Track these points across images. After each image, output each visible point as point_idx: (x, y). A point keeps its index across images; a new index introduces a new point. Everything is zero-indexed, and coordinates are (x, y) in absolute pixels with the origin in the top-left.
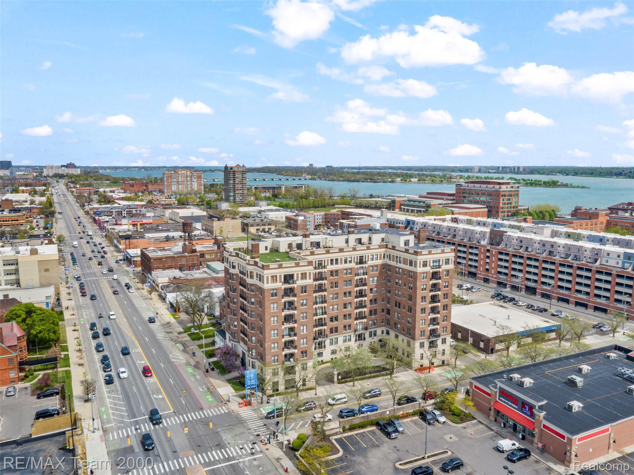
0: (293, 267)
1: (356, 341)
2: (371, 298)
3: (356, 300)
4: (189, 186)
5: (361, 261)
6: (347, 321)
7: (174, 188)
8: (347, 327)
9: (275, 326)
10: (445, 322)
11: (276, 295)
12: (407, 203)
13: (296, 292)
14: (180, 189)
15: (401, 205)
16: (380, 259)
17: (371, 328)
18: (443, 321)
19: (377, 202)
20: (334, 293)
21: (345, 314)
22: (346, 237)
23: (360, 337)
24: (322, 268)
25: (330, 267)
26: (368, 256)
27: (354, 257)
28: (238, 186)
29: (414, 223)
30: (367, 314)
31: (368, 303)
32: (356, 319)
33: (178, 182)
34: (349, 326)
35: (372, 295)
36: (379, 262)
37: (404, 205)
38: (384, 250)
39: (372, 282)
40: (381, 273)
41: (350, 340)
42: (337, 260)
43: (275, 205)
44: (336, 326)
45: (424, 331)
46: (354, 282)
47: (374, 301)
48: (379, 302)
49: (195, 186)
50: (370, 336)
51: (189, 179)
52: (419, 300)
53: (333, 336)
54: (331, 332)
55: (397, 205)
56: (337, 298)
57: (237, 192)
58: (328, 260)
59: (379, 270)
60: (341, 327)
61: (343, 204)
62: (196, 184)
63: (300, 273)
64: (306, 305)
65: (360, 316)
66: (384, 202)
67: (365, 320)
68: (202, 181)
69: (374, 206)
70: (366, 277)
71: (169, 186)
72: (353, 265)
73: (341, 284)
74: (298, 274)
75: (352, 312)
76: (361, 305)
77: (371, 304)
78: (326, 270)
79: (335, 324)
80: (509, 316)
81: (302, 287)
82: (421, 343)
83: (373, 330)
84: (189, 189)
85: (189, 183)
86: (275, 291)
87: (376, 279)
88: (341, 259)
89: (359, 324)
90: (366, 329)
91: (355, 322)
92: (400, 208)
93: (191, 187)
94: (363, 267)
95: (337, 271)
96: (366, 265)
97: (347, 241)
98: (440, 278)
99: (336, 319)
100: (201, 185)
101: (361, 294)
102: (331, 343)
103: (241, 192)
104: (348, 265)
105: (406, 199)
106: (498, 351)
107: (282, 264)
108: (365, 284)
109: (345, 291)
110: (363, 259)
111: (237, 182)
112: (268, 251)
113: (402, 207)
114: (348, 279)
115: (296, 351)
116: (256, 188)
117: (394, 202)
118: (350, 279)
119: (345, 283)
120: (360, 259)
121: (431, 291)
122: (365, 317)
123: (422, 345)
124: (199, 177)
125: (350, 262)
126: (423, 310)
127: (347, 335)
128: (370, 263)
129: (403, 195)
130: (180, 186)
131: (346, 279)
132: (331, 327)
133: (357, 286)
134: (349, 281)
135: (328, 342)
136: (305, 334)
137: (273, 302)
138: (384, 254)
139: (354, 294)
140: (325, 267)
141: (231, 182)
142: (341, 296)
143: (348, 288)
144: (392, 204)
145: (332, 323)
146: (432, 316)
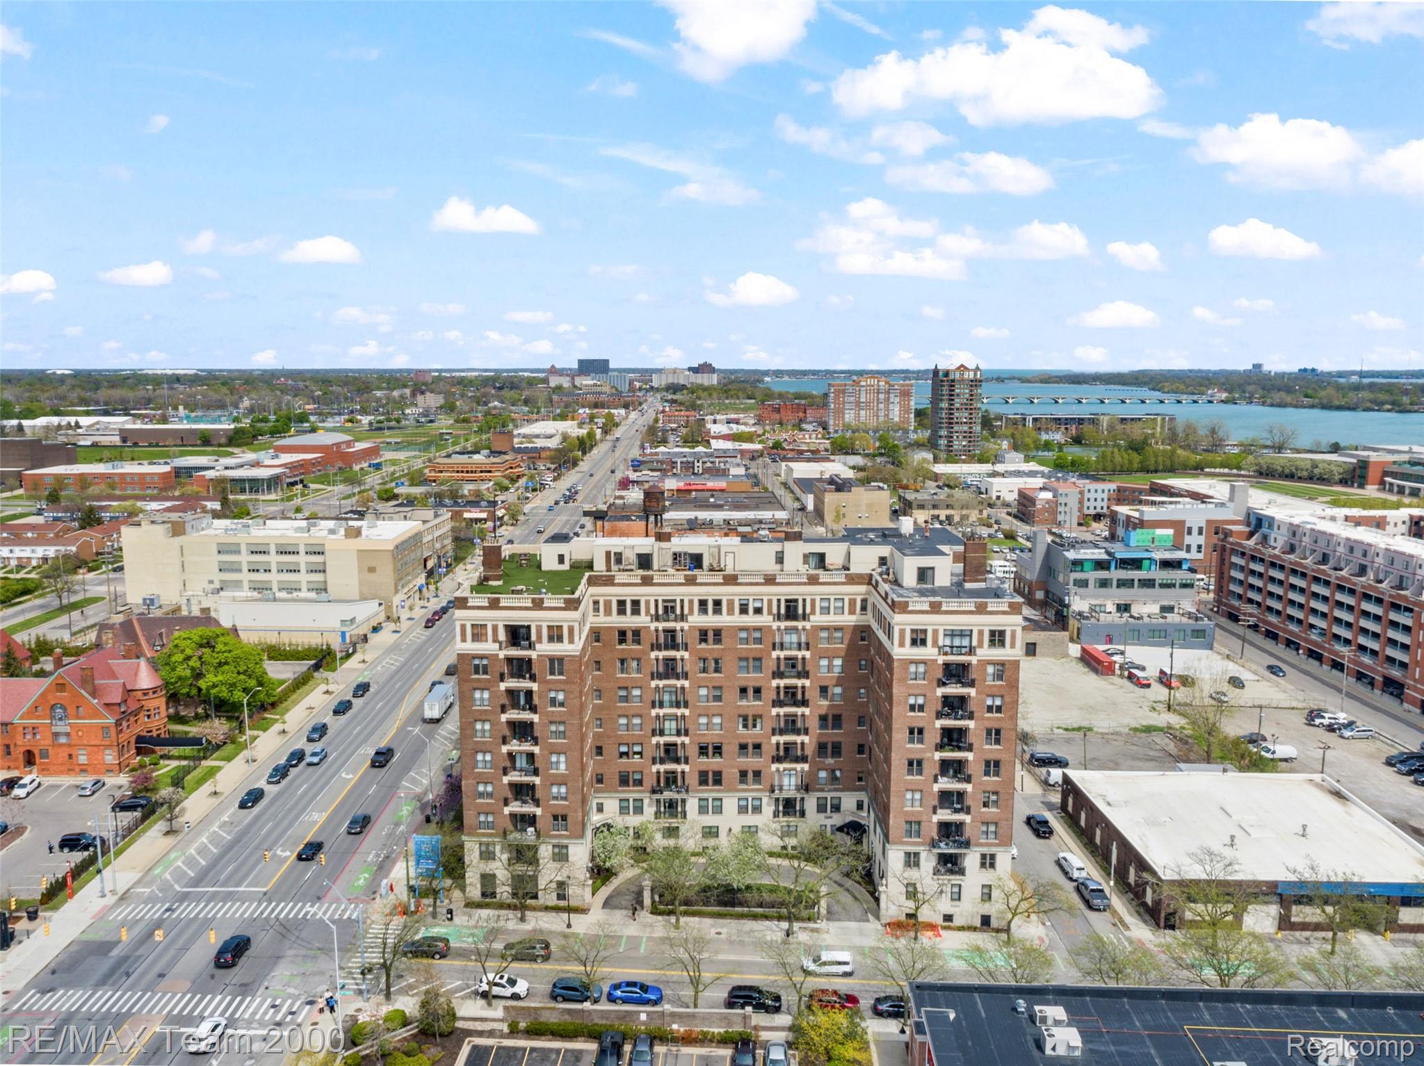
0: (526, 608)
1: (776, 814)
2: (823, 712)
3: (774, 711)
4: (882, 414)
5: (791, 611)
6: (751, 762)
8: (750, 775)
9: (484, 743)
10: (994, 810)
11: (485, 672)
12: (1408, 469)
13: (535, 670)
15: (1386, 474)
16: (852, 612)
17: (822, 790)
18: (985, 805)
19: (1315, 465)
20: (711, 685)
21: (743, 741)
23: (789, 807)
24: (675, 620)
25: (697, 620)
26: (813, 601)
27: (770, 602)
28: (963, 416)
30: (809, 751)
31: (813, 724)
32: (777, 759)
33: (858, 403)
34: (757, 774)
35: (826, 703)
36: (849, 620)
37: (1394, 475)
38: (863, 589)
39: (830, 668)
40: (852, 647)
41: (757, 810)
42: (717, 603)
43: (1041, 463)
44: (716, 768)
46: (770, 666)
47: (831, 720)
48: (849, 725)
49: (895, 414)
50: (821, 808)
51: (882, 396)
52: (899, 736)
53: (710, 793)
54: (703, 781)
55: (1373, 473)
56: (718, 698)
58: (691, 602)
59: (846, 641)
60: (731, 774)
62: (897, 409)
63: (545, 625)
65: (787, 754)
66: (1338, 464)
67: (806, 767)
68: (912, 403)
69: (1305, 474)
70: (808, 654)
71: (840, 412)
72: (765, 620)
73: (728, 664)
74: (539, 628)
75: (764, 741)
76: (791, 725)
77: (821, 727)
78: (686, 626)
79: (712, 763)
80: (1304, 827)
81: (552, 660)
82: (907, 854)
83: (829, 795)
84: (881, 419)
85: (881, 406)
86: (485, 662)
87: (838, 662)
88: (731, 603)
89: (788, 777)
90: (806, 788)
91: (774, 767)
92: (1382, 483)
93: (887, 415)
94: (796, 629)
95: (718, 633)
96: (808, 625)
97: (780, 559)
98: (972, 684)
99: (718, 750)
100: (908, 412)
101: (792, 697)
102: (703, 810)
104: (751, 620)
105: (1405, 457)
107: (498, 599)
108: (804, 674)
109: (743, 684)
110: (796, 608)
112: (566, 567)
113: (1388, 479)
114: (751, 655)
115: (538, 811)
117: (1364, 465)
118: (758, 656)
119: (744, 664)
120: (788, 608)
121: (939, 715)
122: (804, 759)
123: (912, 860)
124: (905, 394)
125: (758, 611)
126: (915, 765)
127: (750, 795)
128: (817, 619)
129: (1406, 448)
130: (863, 413)
131: (744, 655)
132: (703, 768)
133: (778, 674)
134: (754, 659)
135: (692, 805)
136: (562, 775)
137: (480, 685)
138: (864, 601)
139: (768, 695)
140: (683, 618)
141: (944, 405)
142: (731, 695)
143: (751, 678)
144: (1358, 472)
145: (704, 759)
146: (946, 784)
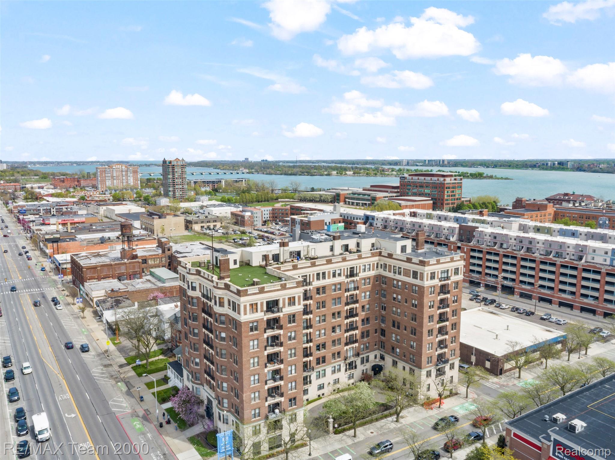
0: (278, 290)
1: (346, 370)
2: (363, 318)
3: (346, 321)
4: (124, 181)
5: (352, 273)
6: (337, 348)
7: (108, 183)
8: (336, 355)
9: (255, 370)
10: (454, 344)
11: (256, 329)
12: (352, 196)
13: (282, 323)
14: (115, 184)
15: (346, 198)
16: (373, 270)
17: (363, 354)
18: (452, 343)
19: (321, 196)
20: (321, 315)
21: (333, 339)
22: (330, 243)
23: (351, 366)
24: (306, 285)
25: (316, 284)
26: (360, 266)
27: (344, 269)
28: (178, 181)
29: (373, 219)
30: (358, 337)
31: (359, 324)
32: (347, 344)
33: (112, 177)
34: (339, 353)
35: (364, 313)
36: (372, 273)
37: (349, 198)
38: (377, 258)
39: (364, 297)
40: (374, 286)
41: (339, 370)
42: (324, 274)
43: (217, 200)
44: (323, 355)
45: (431, 357)
46: (344, 300)
47: (365, 321)
48: (372, 321)
49: (131, 182)
50: (362, 362)
51: (124, 173)
52: (426, 320)
53: (320, 368)
54: (318, 363)
55: (342, 198)
56: (324, 320)
57: (177, 187)
58: (313, 275)
59: (371, 283)
60: (329, 356)
61: (286, 198)
62: (132, 179)
63: (287, 297)
64: (294, 339)
65: (351, 341)
66: (329, 195)
67: (357, 345)
68: (139, 176)
69: (318, 199)
70: (357, 292)
71: (103, 181)
72: (343, 279)
73: (329, 303)
74: (284, 300)
75: (342, 337)
76: (352, 327)
77: (363, 324)
78: (311, 287)
79: (323, 352)
80: (508, 326)
81: (289, 316)
82: (427, 372)
83: (365, 356)
84: (125, 184)
85: (124, 178)
86: (255, 324)
87: (368, 293)
88: (329, 272)
89: (349, 350)
90: (358, 355)
91: (345, 348)
92: (345, 202)
93: (127, 182)
94: (353, 281)
95: (324, 288)
96: (358, 278)
97: (332, 249)
98: (448, 292)
99: (324, 346)
100: (137, 180)
101: (352, 314)
102: (318, 377)
103: (181, 187)
104: (337, 280)
105: (351, 192)
106: (507, 371)
107: (263, 288)
108: (357, 302)
109: (334, 311)
110: (353, 271)
111: (177, 177)
112: (238, 266)
113: (347, 200)
114: (337, 297)
115: (282, 399)
116: (195, 182)
117: (338, 195)
118: (339, 296)
119: (334, 301)
120: (350, 271)
121: (439, 308)
122: (356, 341)
123: (429, 374)
124: (135, 172)
125: (340, 275)
126: (430, 332)
127: (336, 364)
128: (362, 275)
129: (347, 188)
130: (115, 181)
131: (334, 297)
132: (318, 356)
133: (347, 304)
134: (338, 298)
135: (314, 376)
136: (294, 376)
137: (253, 338)
138: (377, 264)
139: (344, 314)
140: (310, 283)
141: (170, 176)
142: (329, 318)
143: (336, 308)
144: (336, 198)
145: (318, 352)
146: (440, 338)
